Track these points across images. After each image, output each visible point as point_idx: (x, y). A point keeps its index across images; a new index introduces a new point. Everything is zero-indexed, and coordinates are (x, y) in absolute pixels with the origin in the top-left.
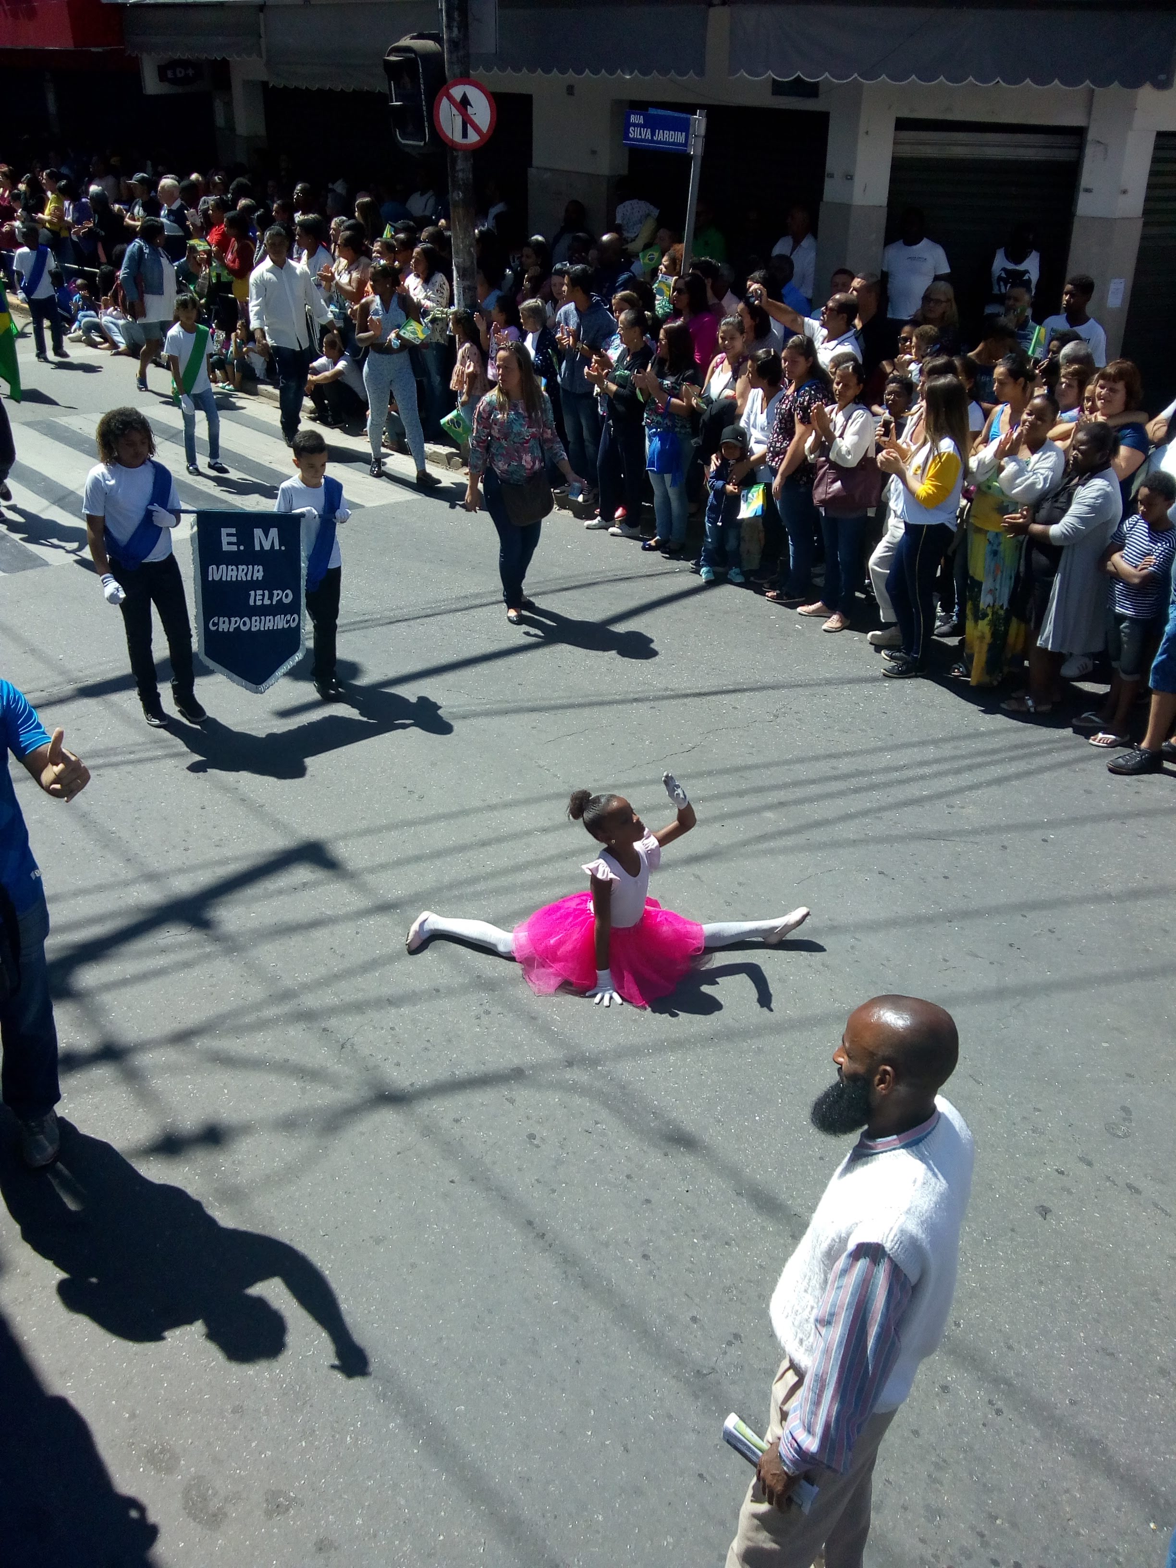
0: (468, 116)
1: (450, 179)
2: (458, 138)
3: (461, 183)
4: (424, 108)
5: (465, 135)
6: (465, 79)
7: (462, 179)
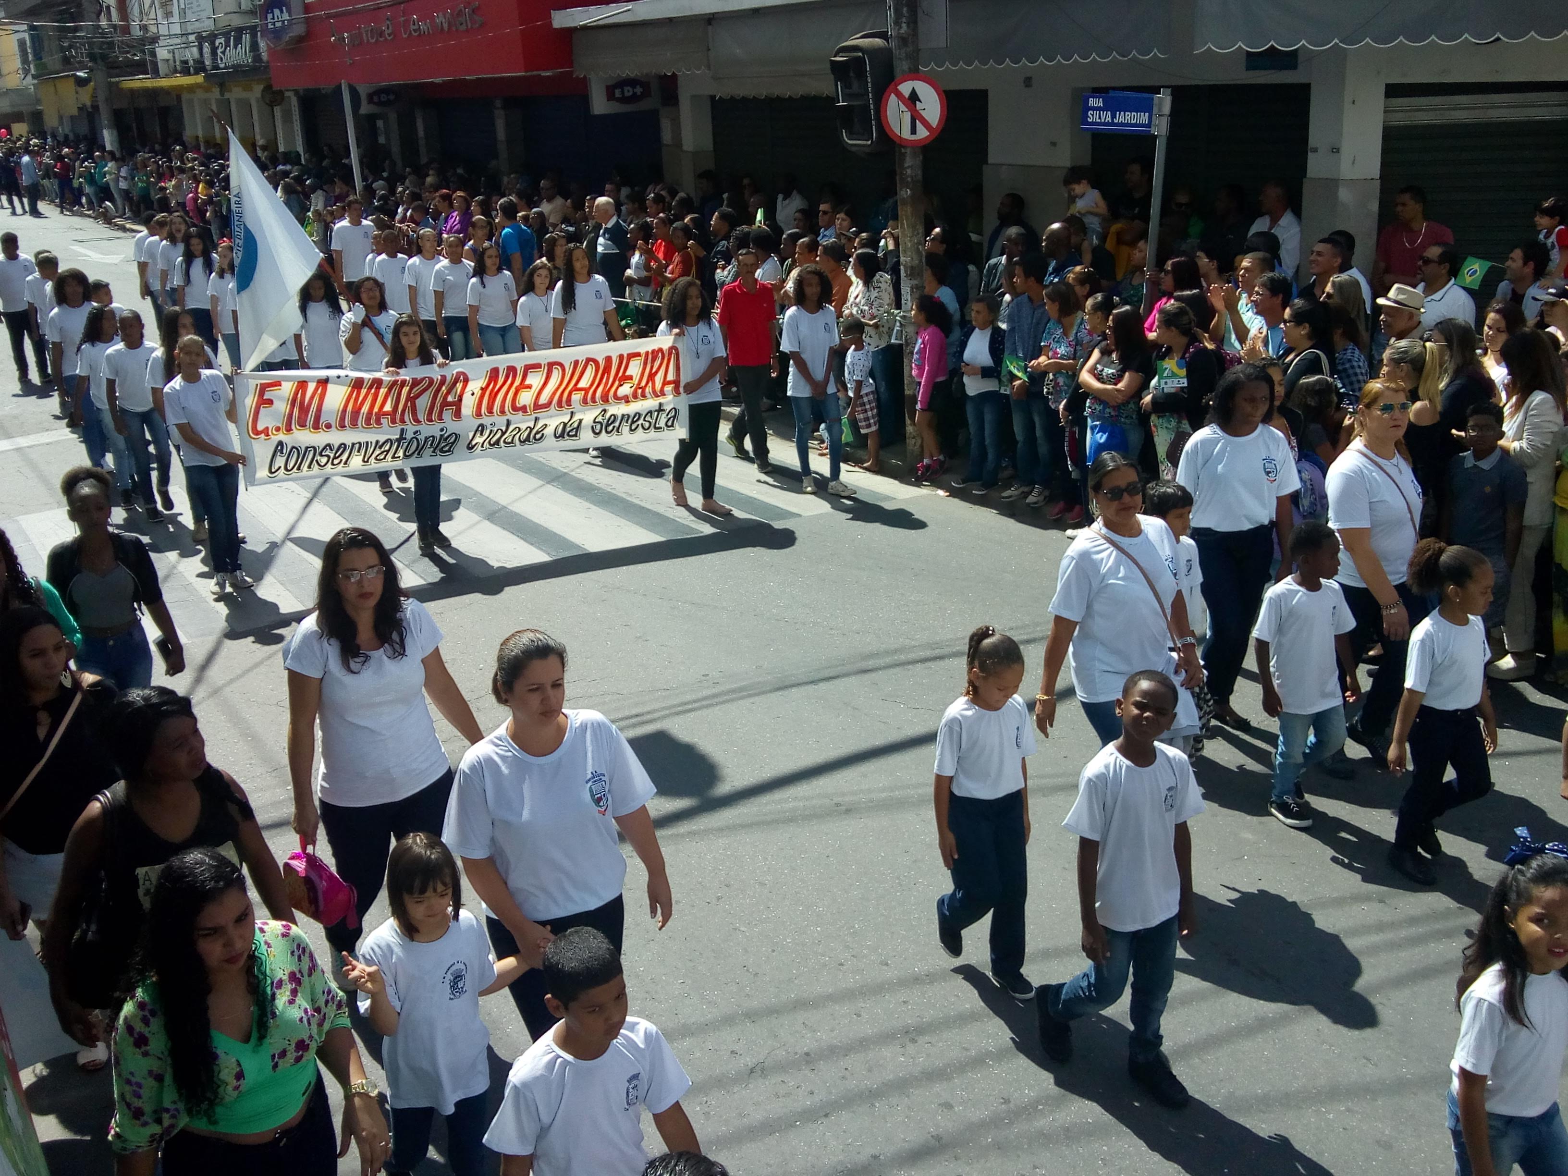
0: (917, 111)
1: (898, 178)
2: (906, 134)
3: (909, 179)
4: (872, 106)
5: (914, 131)
6: (914, 74)
7: (912, 177)
